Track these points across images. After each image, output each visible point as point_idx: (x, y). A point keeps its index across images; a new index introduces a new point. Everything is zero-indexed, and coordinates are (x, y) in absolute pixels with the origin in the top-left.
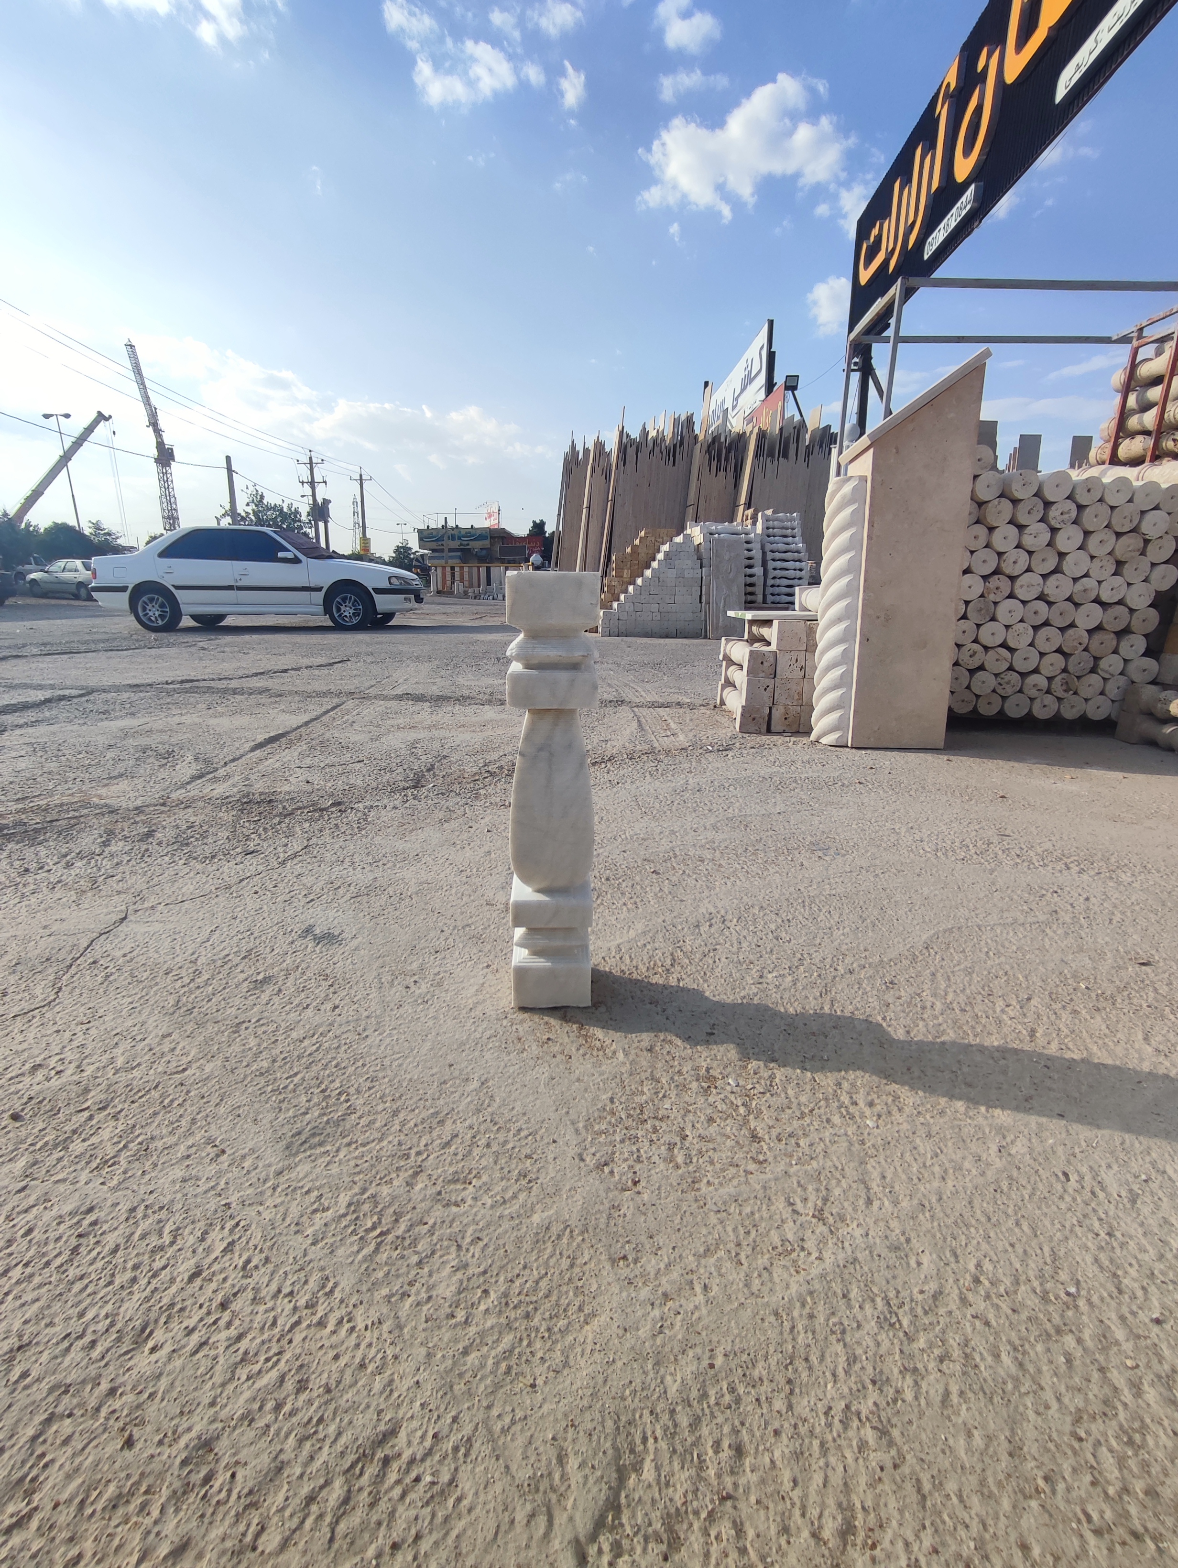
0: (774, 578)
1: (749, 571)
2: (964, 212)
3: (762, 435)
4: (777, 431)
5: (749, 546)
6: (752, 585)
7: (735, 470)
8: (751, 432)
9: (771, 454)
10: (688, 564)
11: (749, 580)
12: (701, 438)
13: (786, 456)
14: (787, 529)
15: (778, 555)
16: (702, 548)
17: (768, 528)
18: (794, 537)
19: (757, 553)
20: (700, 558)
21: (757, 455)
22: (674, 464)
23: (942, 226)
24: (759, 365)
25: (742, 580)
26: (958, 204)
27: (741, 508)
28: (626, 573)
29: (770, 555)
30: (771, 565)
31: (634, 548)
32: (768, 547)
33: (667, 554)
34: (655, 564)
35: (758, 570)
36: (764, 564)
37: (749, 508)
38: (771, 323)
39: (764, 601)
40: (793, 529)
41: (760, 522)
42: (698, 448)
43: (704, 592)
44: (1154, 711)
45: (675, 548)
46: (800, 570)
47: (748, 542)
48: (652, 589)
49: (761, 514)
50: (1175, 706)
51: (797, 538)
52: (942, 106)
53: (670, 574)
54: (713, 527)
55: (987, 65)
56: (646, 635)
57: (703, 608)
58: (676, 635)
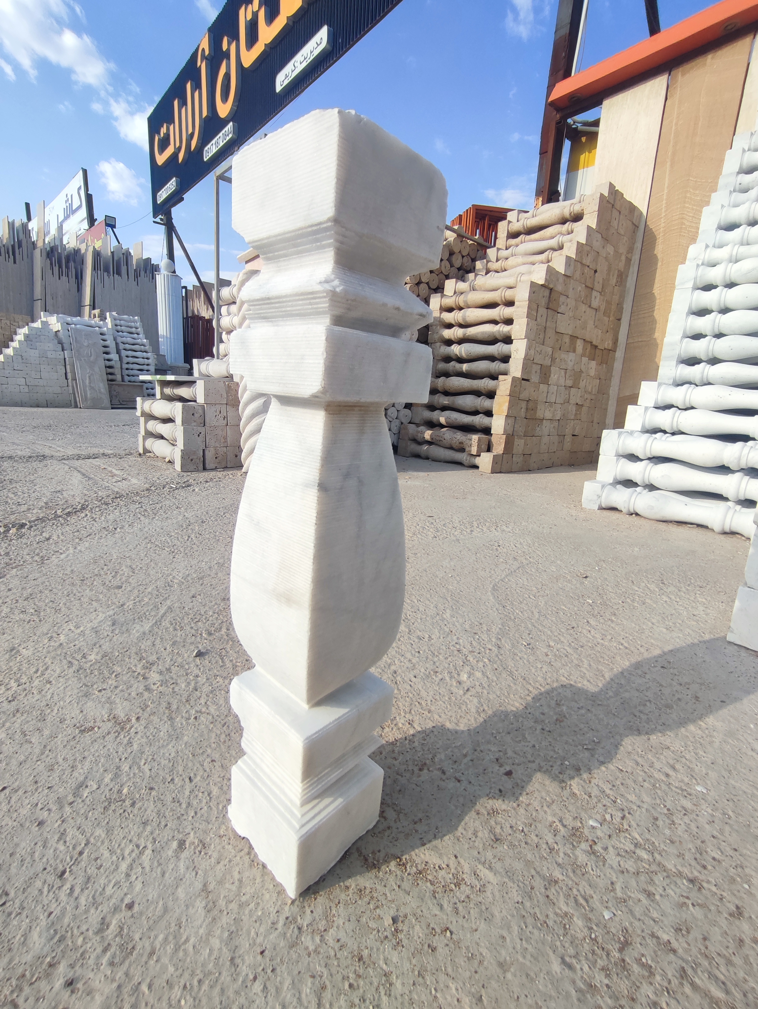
0: (128, 363)
1: (107, 357)
2: (228, 138)
3: (97, 255)
4: (110, 254)
5: (104, 337)
6: (110, 367)
7: (77, 277)
8: (87, 250)
9: (106, 270)
10: (50, 346)
11: (108, 363)
12: (40, 244)
13: (119, 273)
14: (131, 327)
15: (128, 346)
16: (61, 335)
17: (116, 325)
18: (138, 334)
19: (110, 342)
20: (60, 342)
21: (95, 268)
22: (15, 262)
23: (213, 142)
24: (79, 201)
25: (102, 363)
26: (223, 131)
27: (87, 309)
29: (121, 346)
30: (124, 353)
32: (119, 340)
33: (27, 337)
34: (15, 344)
35: (114, 356)
36: (118, 352)
37: (94, 308)
38: (85, 172)
39: (123, 380)
40: (137, 328)
41: (109, 320)
42: (37, 253)
43: (68, 371)
44: (416, 438)
45: (34, 332)
46: (148, 359)
47: (102, 334)
48: (16, 365)
49: (108, 314)
50: (428, 434)
51: (141, 336)
52: (201, 63)
53: (33, 354)
54: (69, 319)
55: (228, 50)
56: (16, 405)
57: (70, 384)
58: (47, 405)
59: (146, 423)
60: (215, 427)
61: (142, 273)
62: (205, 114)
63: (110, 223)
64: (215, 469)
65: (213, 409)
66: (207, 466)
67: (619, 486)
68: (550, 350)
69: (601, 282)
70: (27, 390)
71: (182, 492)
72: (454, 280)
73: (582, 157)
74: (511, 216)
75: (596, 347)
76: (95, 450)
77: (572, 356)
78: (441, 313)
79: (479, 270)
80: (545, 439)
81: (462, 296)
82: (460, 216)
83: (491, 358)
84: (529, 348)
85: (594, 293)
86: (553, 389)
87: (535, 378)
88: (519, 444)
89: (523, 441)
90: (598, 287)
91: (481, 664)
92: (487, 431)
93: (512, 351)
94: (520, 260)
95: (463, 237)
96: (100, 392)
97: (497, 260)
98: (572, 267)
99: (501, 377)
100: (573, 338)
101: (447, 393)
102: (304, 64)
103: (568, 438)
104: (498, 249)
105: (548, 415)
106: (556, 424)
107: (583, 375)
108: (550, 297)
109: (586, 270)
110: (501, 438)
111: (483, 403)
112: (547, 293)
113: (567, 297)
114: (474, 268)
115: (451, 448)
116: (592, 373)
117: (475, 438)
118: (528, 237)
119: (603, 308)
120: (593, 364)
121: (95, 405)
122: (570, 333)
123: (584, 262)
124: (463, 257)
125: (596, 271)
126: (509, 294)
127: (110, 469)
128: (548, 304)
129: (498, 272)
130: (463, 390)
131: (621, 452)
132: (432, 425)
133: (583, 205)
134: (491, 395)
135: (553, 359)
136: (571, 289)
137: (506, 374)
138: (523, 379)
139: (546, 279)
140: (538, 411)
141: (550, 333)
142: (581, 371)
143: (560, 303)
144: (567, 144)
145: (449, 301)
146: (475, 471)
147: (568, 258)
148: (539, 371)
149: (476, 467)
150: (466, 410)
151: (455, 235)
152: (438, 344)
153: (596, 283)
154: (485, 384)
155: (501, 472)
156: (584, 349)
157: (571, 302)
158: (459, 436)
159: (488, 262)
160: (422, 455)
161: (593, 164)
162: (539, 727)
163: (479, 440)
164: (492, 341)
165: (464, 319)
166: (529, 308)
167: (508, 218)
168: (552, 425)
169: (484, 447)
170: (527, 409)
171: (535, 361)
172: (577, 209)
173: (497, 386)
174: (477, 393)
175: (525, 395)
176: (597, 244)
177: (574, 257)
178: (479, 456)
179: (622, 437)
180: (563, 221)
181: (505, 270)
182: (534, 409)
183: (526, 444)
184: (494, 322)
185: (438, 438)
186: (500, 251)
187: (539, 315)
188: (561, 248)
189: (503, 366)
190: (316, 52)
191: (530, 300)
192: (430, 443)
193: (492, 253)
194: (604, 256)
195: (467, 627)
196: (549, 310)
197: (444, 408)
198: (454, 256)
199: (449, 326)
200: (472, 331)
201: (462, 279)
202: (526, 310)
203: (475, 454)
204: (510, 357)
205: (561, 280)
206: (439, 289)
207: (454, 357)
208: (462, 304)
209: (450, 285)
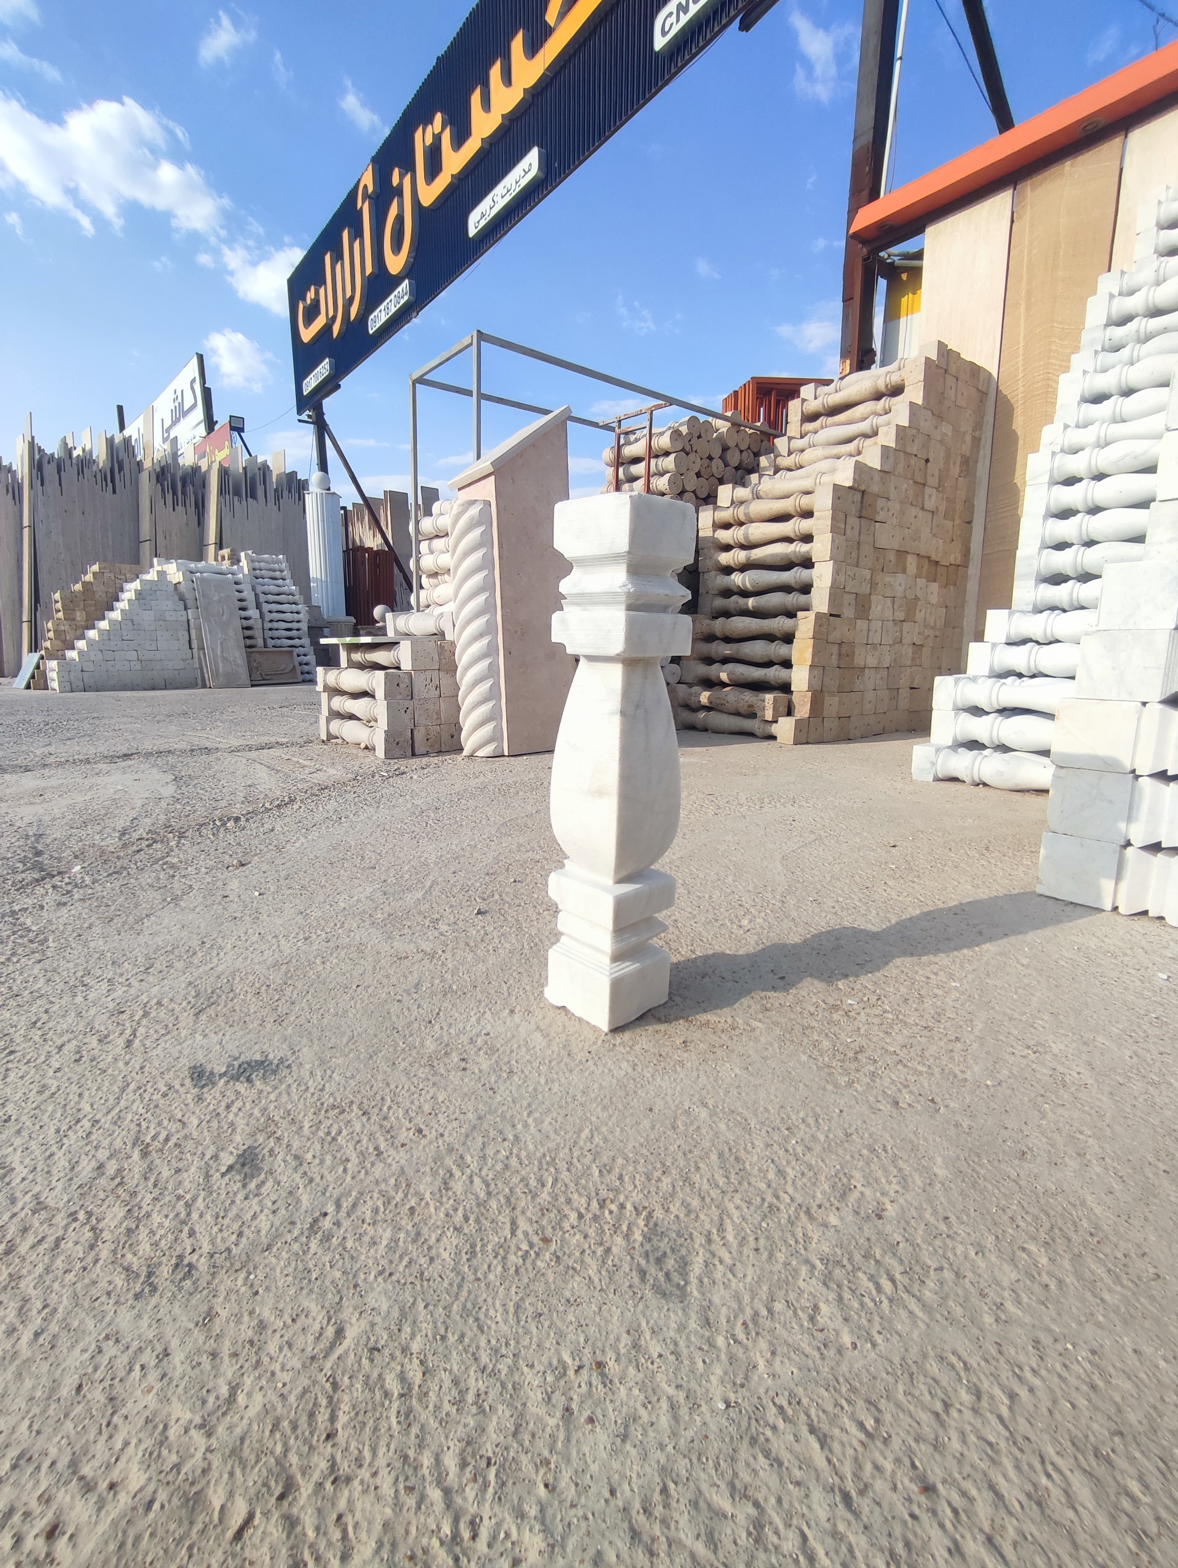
0: (271, 621)
1: (244, 614)
2: (402, 302)
3: (224, 473)
4: (241, 471)
5: (239, 587)
6: (249, 628)
7: (197, 506)
8: (210, 467)
9: (237, 493)
10: (168, 606)
11: (246, 623)
12: (147, 464)
13: (254, 496)
14: (274, 571)
15: (271, 598)
16: (182, 588)
17: (254, 569)
18: (283, 579)
19: (248, 594)
20: (182, 599)
21: (221, 492)
22: (114, 492)
23: (382, 307)
24: (192, 398)
25: (238, 623)
26: (396, 293)
27: (211, 549)
28: (80, 616)
29: (262, 598)
30: (266, 607)
31: (85, 584)
32: (259, 589)
33: (139, 593)
34: (122, 605)
35: (253, 613)
36: (258, 606)
37: (221, 548)
38: (201, 358)
39: (265, 646)
40: (281, 571)
41: (244, 563)
42: (144, 477)
43: (193, 636)
44: (689, 702)
45: (148, 587)
46: (298, 613)
47: (236, 583)
48: (125, 633)
49: (242, 554)
50: (704, 697)
51: (288, 581)
52: (363, 203)
53: (147, 617)
54: (192, 565)
55: (401, 184)
56: (125, 688)
57: (196, 655)
58: (166, 686)
59: (330, 699)
60: (426, 700)
61: (286, 493)
62: (369, 270)
63: (237, 426)
64: (427, 754)
65: (422, 676)
66: (417, 751)
67: (961, 750)
68: (867, 573)
69: (937, 474)
70: (139, 667)
71: (398, 780)
72: (730, 485)
73: (904, 300)
74: (806, 391)
75: (937, 563)
76: (264, 740)
77: (900, 578)
78: (714, 531)
79: (765, 469)
80: (870, 696)
81: (742, 508)
82: (736, 392)
83: (787, 589)
84: (836, 572)
85: (928, 491)
86: (876, 625)
87: (848, 612)
88: (832, 705)
89: (837, 699)
90: (933, 481)
91: (763, 914)
92: (785, 688)
93: (814, 578)
94: (819, 452)
95: (740, 426)
96: (237, 665)
97: (790, 454)
98: (892, 459)
99: (800, 614)
100: (902, 553)
101: (728, 640)
102: (508, 198)
103: (904, 693)
104: (790, 439)
105: (871, 661)
106: (884, 673)
107: (920, 603)
108: (862, 502)
109: (913, 461)
110: (805, 696)
111: (778, 650)
112: (858, 497)
113: (888, 499)
114: (758, 465)
115: (738, 714)
116: (934, 599)
117: (769, 697)
118: (831, 420)
119: (942, 509)
120: (934, 587)
121: (230, 683)
122: (896, 548)
123: (909, 450)
124: (741, 451)
125: (927, 461)
126: (805, 502)
127: (295, 759)
128: (861, 511)
129: (791, 470)
130: (750, 635)
131: (960, 705)
132: (709, 683)
133: (903, 373)
134: (788, 638)
135: (873, 584)
136: (892, 489)
137: (807, 609)
138: (831, 615)
139: (854, 479)
140: (856, 656)
141: (866, 549)
142: (917, 599)
143: (878, 509)
144: (882, 284)
145: (725, 515)
146: (772, 742)
147: (885, 449)
148: (853, 603)
149: (773, 738)
150: (755, 660)
151: (729, 424)
152: (713, 573)
153: (929, 477)
154: (780, 624)
155: (807, 743)
156: (919, 567)
157: (895, 507)
158: (748, 696)
159: (776, 457)
160: (698, 726)
161: (919, 310)
162: (815, 953)
163: (775, 699)
164: (787, 565)
165: (746, 537)
166: (833, 518)
167: (802, 395)
168: (879, 676)
169: (783, 709)
170: (840, 655)
171: (847, 589)
172: (895, 379)
173: (796, 627)
174: (770, 637)
175: (836, 636)
176: (926, 425)
177: (893, 445)
178: (776, 722)
179: (961, 684)
180: (878, 396)
181: (801, 467)
182: (851, 655)
183: (842, 703)
184: (788, 540)
185: (718, 701)
186: (793, 441)
187: (848, 527)
188: (875, 433)
189: (803, 598)
190: (524, 182)
191: (834, 508)
192: (708, 709)
193: (781, 443)
194: (939, 438)
195: (751, 889)
196: (863, 520)
197: (725, 661)
198: (729, 453)
199: (727, 548)
200: (757, 554)
201: (741, 482)
202: (829, 522)
203: (770, 719)
204: (812, 586)
205: (877, 478)
206: (710, 499)
207: (736, 590)
208: (742, 518)
209: (725, 493)
